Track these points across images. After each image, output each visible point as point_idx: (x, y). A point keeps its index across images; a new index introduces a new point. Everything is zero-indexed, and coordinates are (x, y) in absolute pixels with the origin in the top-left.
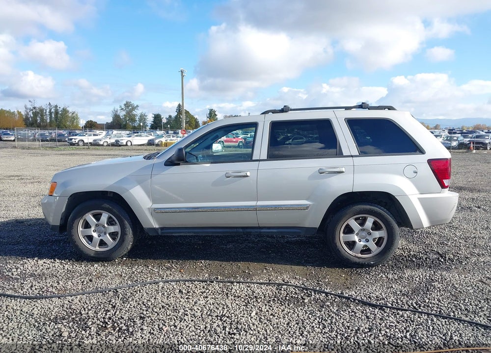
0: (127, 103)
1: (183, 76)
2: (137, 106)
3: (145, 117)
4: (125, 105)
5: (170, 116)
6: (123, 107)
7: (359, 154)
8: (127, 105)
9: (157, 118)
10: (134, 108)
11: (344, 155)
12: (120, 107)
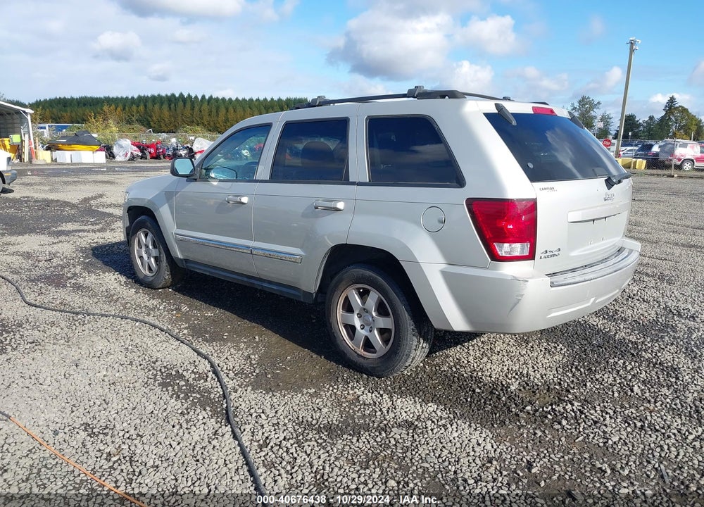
0: (584, 98)
1: (632, 51)
2: (599, 103)
3: (608, 120)
4: (580, 102)
5: (651, 118)
6: (576, 105)
7: (370, 181)
8: (584, 101)
9: (630, 122)
10: (593, 106)
11: (350, 181)
12: (573, 104)
